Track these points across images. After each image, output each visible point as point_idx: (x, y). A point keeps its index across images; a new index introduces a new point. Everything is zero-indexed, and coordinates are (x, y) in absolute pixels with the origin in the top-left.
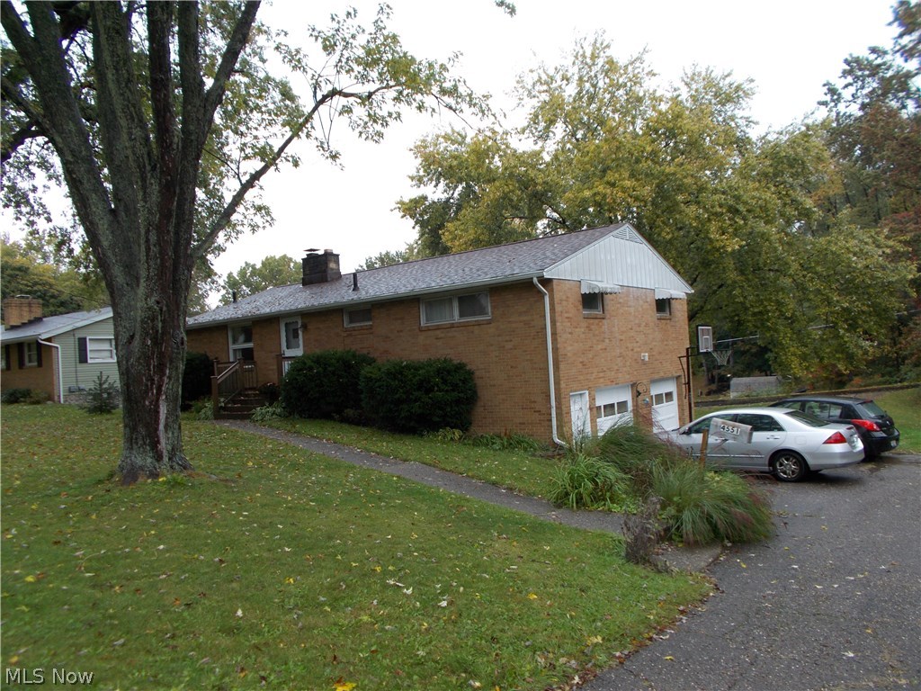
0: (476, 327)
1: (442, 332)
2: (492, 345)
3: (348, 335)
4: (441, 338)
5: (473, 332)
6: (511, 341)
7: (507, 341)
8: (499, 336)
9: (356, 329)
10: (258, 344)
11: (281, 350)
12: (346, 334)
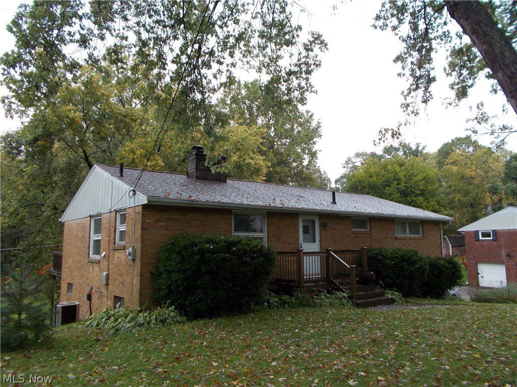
9: (363, 233)
10: (274, 235)
11: (298, 243)
12: (354, 236)
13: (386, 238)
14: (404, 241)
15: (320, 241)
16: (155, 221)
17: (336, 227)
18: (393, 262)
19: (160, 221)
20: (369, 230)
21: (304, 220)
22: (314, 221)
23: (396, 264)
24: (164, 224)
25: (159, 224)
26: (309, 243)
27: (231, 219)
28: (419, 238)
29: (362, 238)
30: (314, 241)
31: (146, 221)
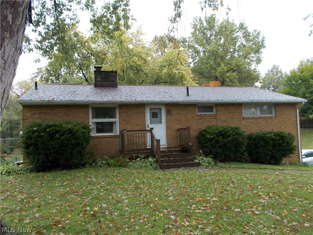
0: (270, 119)
1: (254, 120)
2: (276, 127)
3: (200, 118)
4: (253, 123)
5: (268, 121)
6: (283, 125)
7: (282, 125)
8: (279, 123)
9: (207, 115)
10: (124, 120)
11: (145, 125)
12: (199, 118)
13: (233, 118)
14: (252, 120)
15: (167, 123)
16: (32, 114)
17: (180, 112)
18: (212, 136)
19: (35, 114)
20: (215, 113)
21: (151, 109)
22: (161, 109)
23: (214, 137)
24: (38, 116)
25: (35, 116)
26: (156, 124)
27: (88, 111)
28: (269, 117)
29: (207, 119)
30: (161, 123)
31: (26, 115)
